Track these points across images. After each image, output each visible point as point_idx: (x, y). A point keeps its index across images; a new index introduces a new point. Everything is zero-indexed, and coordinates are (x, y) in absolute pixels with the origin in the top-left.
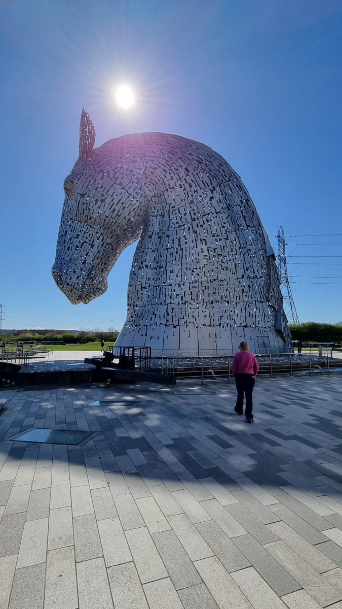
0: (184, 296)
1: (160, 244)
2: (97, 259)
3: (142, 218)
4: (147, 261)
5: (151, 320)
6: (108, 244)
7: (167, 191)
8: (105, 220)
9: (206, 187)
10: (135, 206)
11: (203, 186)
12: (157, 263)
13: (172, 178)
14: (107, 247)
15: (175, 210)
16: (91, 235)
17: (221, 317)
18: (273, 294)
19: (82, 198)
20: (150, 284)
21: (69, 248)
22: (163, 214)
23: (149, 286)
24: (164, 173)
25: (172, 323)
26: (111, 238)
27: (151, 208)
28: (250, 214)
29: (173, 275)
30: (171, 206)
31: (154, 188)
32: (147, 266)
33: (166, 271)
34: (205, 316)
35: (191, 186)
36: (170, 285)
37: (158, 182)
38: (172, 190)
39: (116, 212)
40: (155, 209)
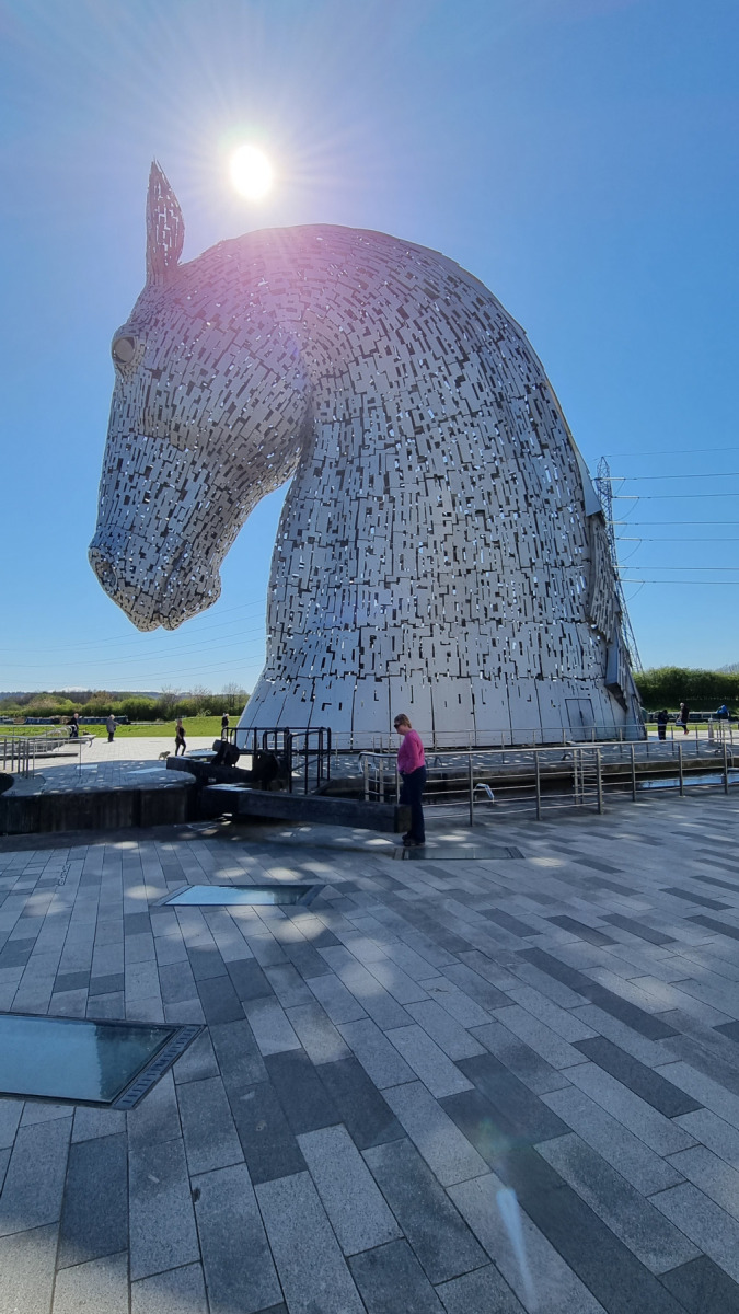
0: (400, 608)
1: (341, 488)
2: (195, 524)
3: (298, 428)
4: (312, 528)
5: (323, 666)
6: (218, 488)
7: (358, 364)
8: (211, 431)
9: (447, 354)
10: (281, 399)
11: (440, 352)
12: (336, 532)
13: (368, 333)
14: (217, 497)
15: (375, 408)
16: (179, 469)
17: (484, 655)
18: (600, 602)
19: (155, 380)
20: (319, 581)
21: (127, 498)
22: (347, 417)
23: (318, 587)
24: (348, 320)
25: (373, 672)
26: (226, 475)
27: (319, 404)
28: (548, 418)
29: (373, 562)
30: (366, 398)
31: (326, 356)
32: (311, 540)
33: (357, 550)
34: (449, 655)
35: (412, 352)
36: (367, 583)
37: (334, 340)
38: (366, 360)
39: (237, 414)
40: (328, 406)
